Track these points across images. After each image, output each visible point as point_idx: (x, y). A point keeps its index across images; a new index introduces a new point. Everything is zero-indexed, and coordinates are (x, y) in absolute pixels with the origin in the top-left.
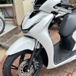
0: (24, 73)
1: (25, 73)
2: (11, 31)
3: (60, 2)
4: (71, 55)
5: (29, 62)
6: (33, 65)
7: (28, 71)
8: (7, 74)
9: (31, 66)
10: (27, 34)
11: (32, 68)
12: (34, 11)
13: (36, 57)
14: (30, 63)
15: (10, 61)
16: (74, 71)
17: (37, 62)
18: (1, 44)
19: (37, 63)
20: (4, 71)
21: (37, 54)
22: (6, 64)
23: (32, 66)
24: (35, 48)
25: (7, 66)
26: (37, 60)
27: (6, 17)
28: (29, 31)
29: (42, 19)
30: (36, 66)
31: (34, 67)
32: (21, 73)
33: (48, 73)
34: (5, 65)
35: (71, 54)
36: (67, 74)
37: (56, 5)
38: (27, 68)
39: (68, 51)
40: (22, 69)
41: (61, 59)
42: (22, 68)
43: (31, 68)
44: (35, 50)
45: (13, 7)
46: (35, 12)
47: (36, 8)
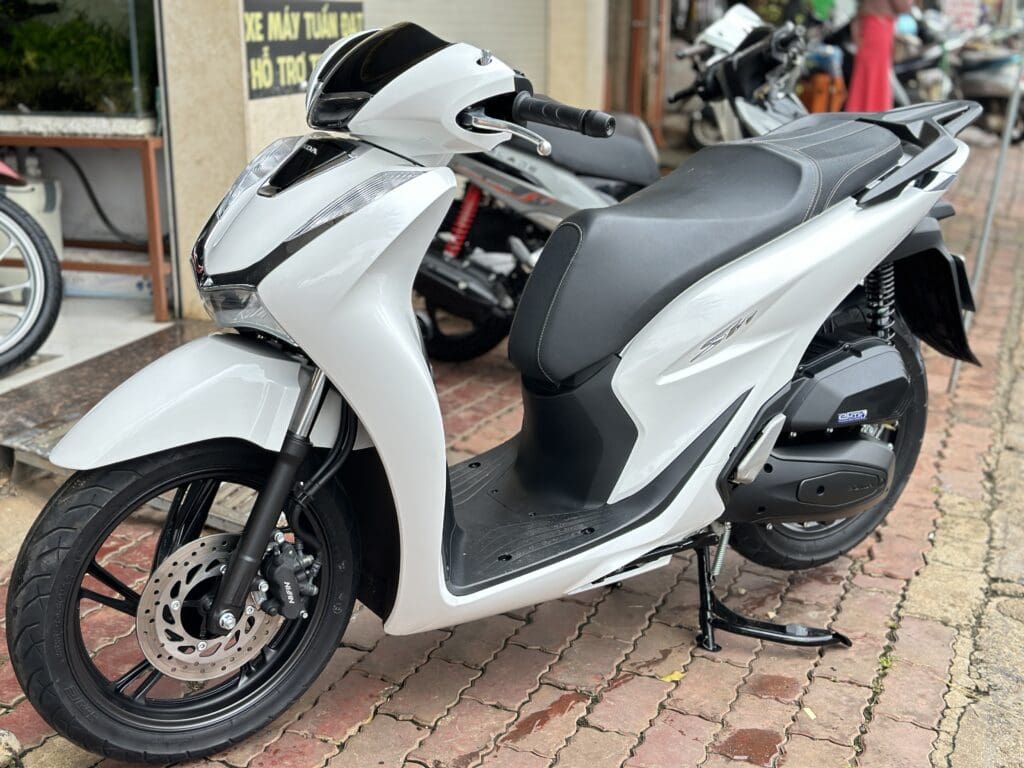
0: (188, 640)
1: (202, 645)
2: (110, 353)
3: (511, 88)
4: (592, 535)
5: (242, 550)
6: (270, 583)
7: (227, 619)
8: (46, 632)
9: (256, 588)
10: (241, 313)
11: (263, 607)
12: (310, 142)
13: (297, 509)
14: (248, 559)
15: (80, 526)
16: (614, 684)
17: (309, 559)
18: (7, 443)
19: (309, 567)
20: (19, 602)
21: (309, 489)
22: (41, 546)
23: (264, 586)
24: (300, 432)
25: (51, 560)
26: (309, 539)
27: (80, 236)
28: (256, 282)
29: (367, 199)
30: (300, 594)
31: (274, 594)
32: (163, 638)
33: (402, 686)
34: (34, 555)
35: (596, 528)
36: (557, 698)
37: (476, 106)
38: (214, 600)
39: (575, 504)
40: (176, 606)
41: (508, 558)
42: (175, 593)
43: (249, 611)
44: (292, 451)
45: (153, 144)
46: (315, 151)
47: (325, 118)
